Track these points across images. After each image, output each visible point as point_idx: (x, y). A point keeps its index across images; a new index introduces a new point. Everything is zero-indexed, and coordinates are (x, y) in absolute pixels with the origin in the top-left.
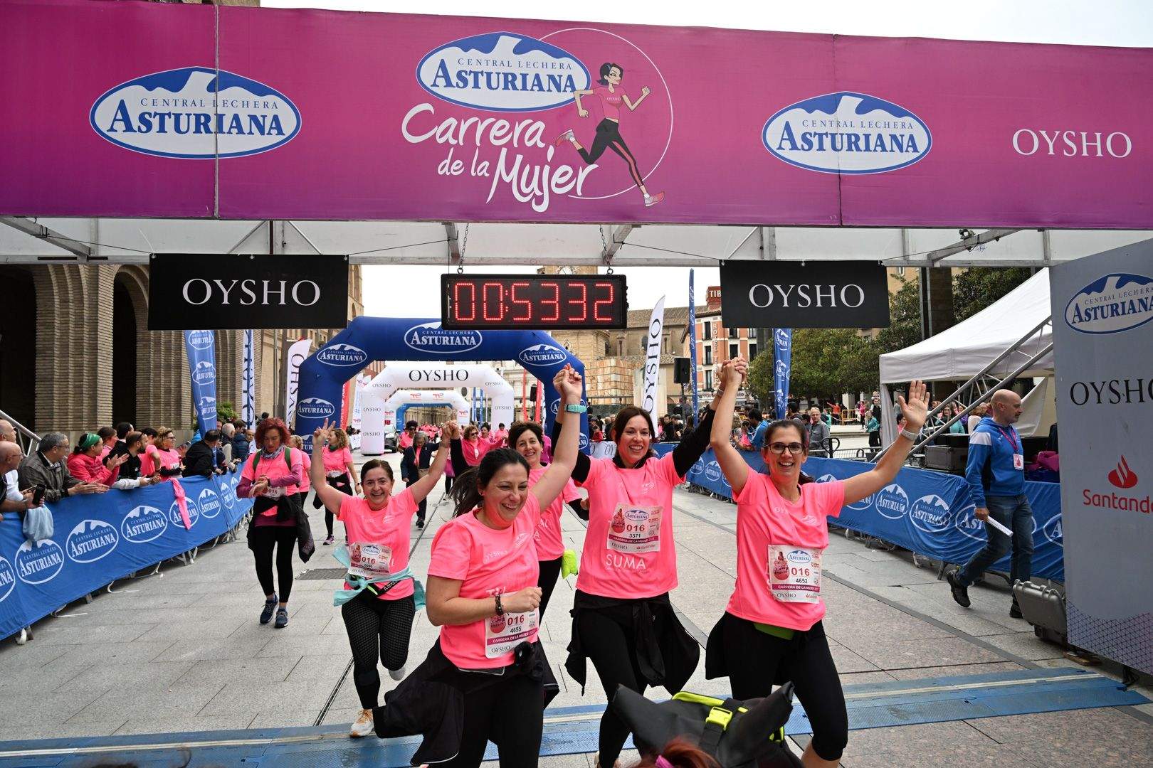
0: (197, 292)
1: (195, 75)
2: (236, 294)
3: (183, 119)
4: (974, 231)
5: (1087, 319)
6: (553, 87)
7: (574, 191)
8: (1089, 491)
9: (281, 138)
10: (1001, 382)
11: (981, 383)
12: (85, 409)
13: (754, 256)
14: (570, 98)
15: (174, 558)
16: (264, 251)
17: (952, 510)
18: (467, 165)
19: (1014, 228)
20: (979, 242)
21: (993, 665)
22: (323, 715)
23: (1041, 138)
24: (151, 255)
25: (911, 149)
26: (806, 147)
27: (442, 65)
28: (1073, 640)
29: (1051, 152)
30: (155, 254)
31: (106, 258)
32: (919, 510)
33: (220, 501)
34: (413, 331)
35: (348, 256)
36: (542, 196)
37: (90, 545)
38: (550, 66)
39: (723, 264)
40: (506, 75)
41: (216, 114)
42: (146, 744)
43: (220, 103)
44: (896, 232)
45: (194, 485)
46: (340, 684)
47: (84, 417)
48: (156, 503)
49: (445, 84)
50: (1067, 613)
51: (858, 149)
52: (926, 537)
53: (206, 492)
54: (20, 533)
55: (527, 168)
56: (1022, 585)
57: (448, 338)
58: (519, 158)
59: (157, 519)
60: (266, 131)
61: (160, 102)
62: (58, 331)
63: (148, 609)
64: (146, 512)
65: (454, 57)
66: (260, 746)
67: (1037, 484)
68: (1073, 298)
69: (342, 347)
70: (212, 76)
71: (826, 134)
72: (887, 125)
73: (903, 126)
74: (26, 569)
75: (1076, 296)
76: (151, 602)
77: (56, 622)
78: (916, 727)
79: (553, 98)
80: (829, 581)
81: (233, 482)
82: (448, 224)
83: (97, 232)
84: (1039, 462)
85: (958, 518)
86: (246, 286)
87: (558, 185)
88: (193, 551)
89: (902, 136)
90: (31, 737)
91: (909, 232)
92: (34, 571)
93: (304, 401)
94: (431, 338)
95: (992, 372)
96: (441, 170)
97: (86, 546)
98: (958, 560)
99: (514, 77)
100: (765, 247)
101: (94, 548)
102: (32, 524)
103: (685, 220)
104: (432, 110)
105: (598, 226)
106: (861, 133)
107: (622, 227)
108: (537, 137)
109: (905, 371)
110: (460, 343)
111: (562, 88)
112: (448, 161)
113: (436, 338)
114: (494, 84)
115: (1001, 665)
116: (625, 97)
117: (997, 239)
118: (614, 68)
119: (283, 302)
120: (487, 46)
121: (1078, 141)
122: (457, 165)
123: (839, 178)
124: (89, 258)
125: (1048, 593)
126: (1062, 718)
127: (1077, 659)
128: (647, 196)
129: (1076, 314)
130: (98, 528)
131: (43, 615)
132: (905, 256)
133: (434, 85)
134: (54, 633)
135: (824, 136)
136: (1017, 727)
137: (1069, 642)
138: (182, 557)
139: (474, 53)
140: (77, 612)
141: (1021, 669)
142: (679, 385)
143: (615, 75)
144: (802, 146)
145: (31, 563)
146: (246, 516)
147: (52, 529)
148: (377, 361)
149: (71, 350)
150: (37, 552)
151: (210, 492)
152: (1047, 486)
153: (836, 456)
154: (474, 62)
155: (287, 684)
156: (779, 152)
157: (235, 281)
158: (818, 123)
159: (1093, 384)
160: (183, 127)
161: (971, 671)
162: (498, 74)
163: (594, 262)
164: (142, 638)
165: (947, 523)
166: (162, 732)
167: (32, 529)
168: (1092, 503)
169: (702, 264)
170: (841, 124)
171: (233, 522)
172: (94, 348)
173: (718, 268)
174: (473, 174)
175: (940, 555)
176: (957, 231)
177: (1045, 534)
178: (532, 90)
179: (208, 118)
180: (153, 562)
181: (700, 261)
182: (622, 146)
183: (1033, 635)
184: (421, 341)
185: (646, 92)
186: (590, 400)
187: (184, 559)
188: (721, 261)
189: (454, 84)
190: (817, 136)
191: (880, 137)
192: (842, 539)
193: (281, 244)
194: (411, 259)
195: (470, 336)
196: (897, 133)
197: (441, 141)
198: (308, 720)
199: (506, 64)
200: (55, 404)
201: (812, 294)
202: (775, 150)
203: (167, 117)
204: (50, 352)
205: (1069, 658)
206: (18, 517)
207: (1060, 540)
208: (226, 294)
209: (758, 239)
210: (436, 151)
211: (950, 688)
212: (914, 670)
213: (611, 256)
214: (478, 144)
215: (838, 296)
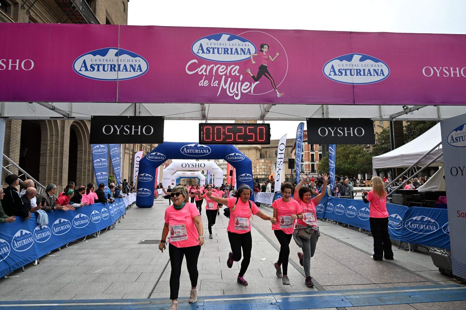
0: (108, 130)
1: (110, 50)
2: (122, 130)
3: (106, 67)
4: (408, 106)
5: (456, 141)
6: (242, 53)
7: (250, 92)
8: (459, 211)
9: (141, 73)
10: (423, 168)
11: (414, 168)
12: (58, 177)
13: (320, 117)
14: (249, 57)
15: (91, 235)
16: (133, 115)
17: (403, 220)
18: (210, 82)
19: (424, 105)
20: (411, 111)
21: (421, 283)
22: (150, 295)
23: (434, 69)
24: (92, 116)
25: (382, 75)
26: (340, 74)
27: (201, 45)
28: (454, 273)
29: (438, 75)
30: (93, 116)
31: (74, 118)
32: (390, 220)
33: (109, 213)
34: (184, 148)
35: (164, 116)
36: (238, 94)
37: (61, 228)
38: (241, 45)
39: (308, 119)
40: (225, 49)
41: (118, 64)
42: (84, 303)
43: (119, 60)
44: (377, 107)
45: (99, 206)
46: (157, 283)
47: (57, 180)
48: (86, 213)
49: (202, 52)
50: (452, 262)
51: (361, 75)
52: (393, 231)
53: (104, 209)
54: (36, 222)
55: (233, 83)
56: (432, 250)
57: (197, 150)
58: (229, 79)
59: (86, 219)
60: (136, 70)
61: (98, 60)
62: (49, 147)
63: (82, 254)
64: (82, 216)
65: (205, 42)
66: (127, 305)
67: (439, 209)
68: (451, 133)
69: (156, 154)
70: (117, 51)
71: (348, 69)
72: (372, 66)
73: (378, 66)
74: (38, 237)
75: (452, 132)
76: (83, 251)
77: (47, 258)
78: (388, 306)
79: (242, 57)
80: (352, 248)
81: (113, 206)
82: (202, 104)
83: (72, 108)
84: (440, 201)
85: (406, 223)
86: (126, 127)
87: (244, 90)
88: (98, 232)
89: (378, 70)
90: (41, 299)
91: (383, 107)
92: (41, 238)
93: (141, 175)
94: (191, 150)
95: (419, 163)
96: (200, 84)
97: (59, 229)
98: (406, 241)
99: (228, 49)
100: (324, 113)
101: (62, 229)
102: (41, 219)
103: (293, 102)
104: (197, 62)
105: (259, 105)
106: (361, 68)
107: (269, 105)
108: (236, 72)
109: (383, 164)
110: (202, 152)
111: (246, 54)
112: (203, 81)
113: (193, 150)
114: (220, 52)
115: (424, 283)
116: (270, 56)
117: (418, 109)
118: (265, 46)
119: (139, 134)
120: (218, 38)
121: (449, 71)
122: (207, 82)
123: (353, 86)
124: (68, 118)
125: (444, 253)
126: (450, 304)
127: (457, 281)
128: (278, 93)
129: (452, 139)
130: (64, 222)
131: (43, 255)
132: (381, 116)
133: (198, 53)
134: (47, 262)
135: (347, 70)
136: (431, 307)
137: (453, 274)
138: (94, 234)
139: (213, 41)
140: (55, 254)
141: (433, 284)
142: (290, 170)
143: (266, 48)
144: (338, 74)
145: (40, 234)
146: (118, 220)
147: (48, 221)
148: (170, 159)
149: (53, 154)
150: (42, 230)
151: (105, 209)
152: (443, 210)
153: (355, 198)
154: (213, 44)
155: (136, 283)
156: (329, 76)
157: (122, 126)
158: (345, 65)
159: (459, 168)
160: (106, 69)
161: (412, 285)
162: (222, 48)
163: (257, 119)
164: (80, 264)
165: (401, 225)
166: (89, 299)
167: (41, 221)
168: (461, 216)
169: (299, 120)
170: (354, 65)
171: (114, 221)
172: (62, 153)
173: (306, 121)
174: (212, 86)
175: (399, 238)
176: (402, 106)
177: (443, 230)
178: (234, 54)
179: (115, 66)
180: (84, 236)
181: (298, 118)
182: (268, 75)
183: (438, 272)
184: (187, 151)
185: (278, 54)
186: (254, 176)
187: (95, 235)
188: (307, 118)
189: (205, 52)
190: (344, 70)
191: (369, 70)
192: (358, 232)
193: (138, 112)
194: (187, 118)
195: (206, 149)
196: (376, 68)
197: (200, 73)
198: (145, 296)
199: (225, 44)
200: (47, 175)
201: (343, 131)
202: (328, 76)
203: (100, 65)
204: (46, 155)
205: (454, 281)
206: (36, 217)
207: (448, 233)
208: (118, 130)
209: (322, 109)
210: (198, 77)
211: (403, 291)
212: (388, 284)
213: (264, 117)
214: (214, 74)
215: (354, 132)
